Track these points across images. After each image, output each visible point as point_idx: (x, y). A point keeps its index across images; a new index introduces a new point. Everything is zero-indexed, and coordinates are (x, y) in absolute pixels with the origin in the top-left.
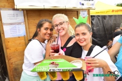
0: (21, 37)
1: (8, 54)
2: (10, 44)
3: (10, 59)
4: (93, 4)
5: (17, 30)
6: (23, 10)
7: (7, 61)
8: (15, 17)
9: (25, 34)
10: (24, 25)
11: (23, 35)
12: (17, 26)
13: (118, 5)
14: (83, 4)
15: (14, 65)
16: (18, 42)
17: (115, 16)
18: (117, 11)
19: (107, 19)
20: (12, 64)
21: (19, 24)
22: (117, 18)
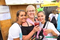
0: (9, 19)
1: (2, 29)
2: (3, 23)
3: (4, 32)
4: (43, 2)
5: (7, 16)
6: (9, 5)
7: (2, 33)
8: (5, 9)
9: (11, 18)
10: (10, 13)
11: (10, 19)
12: (6, 14)
13: (52, 2)
14: (38, 2)
15: (6, 35)
16: (7, 22)
17: (52, 7)
18: (53, 4)
19: (49, 8)
20: (5, 34)
21: (7, 13)
22: (53, 8)
